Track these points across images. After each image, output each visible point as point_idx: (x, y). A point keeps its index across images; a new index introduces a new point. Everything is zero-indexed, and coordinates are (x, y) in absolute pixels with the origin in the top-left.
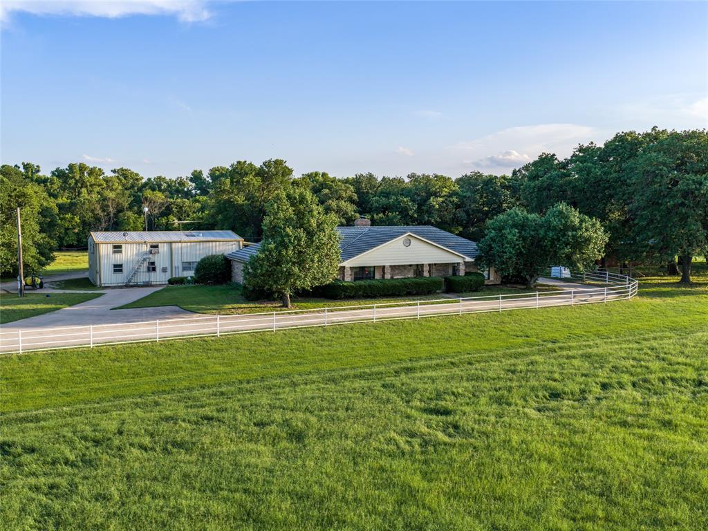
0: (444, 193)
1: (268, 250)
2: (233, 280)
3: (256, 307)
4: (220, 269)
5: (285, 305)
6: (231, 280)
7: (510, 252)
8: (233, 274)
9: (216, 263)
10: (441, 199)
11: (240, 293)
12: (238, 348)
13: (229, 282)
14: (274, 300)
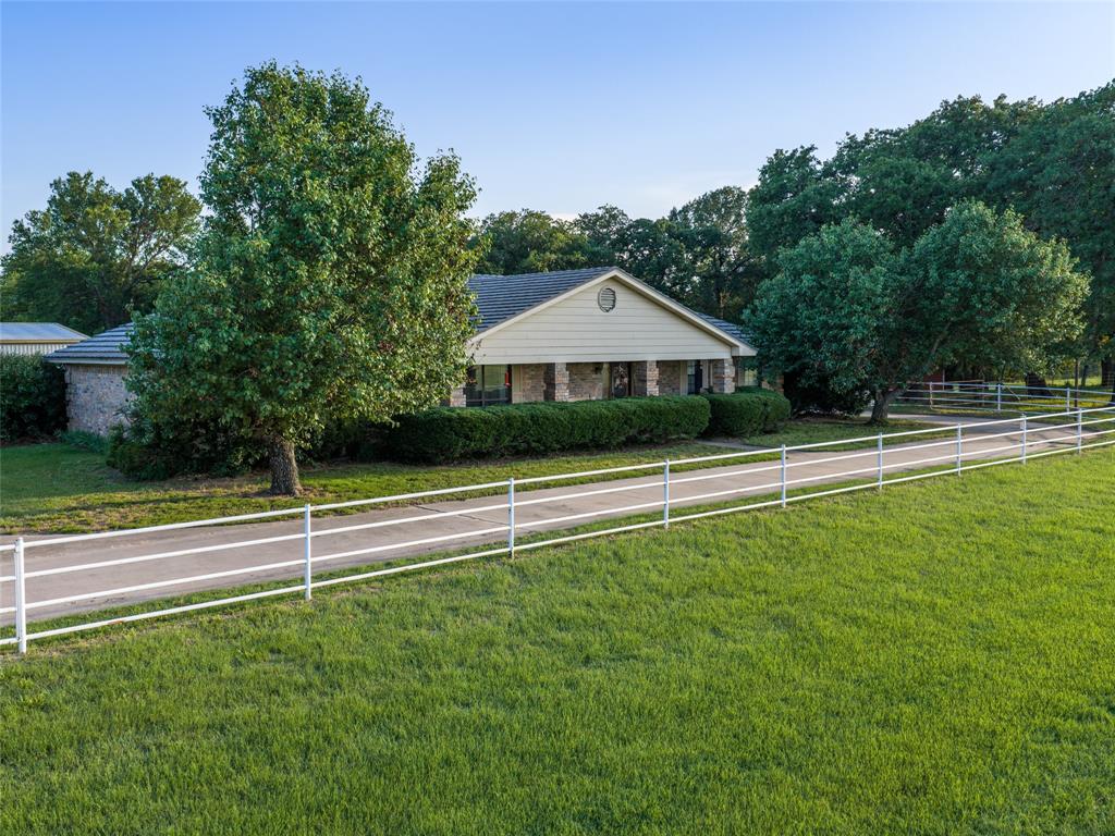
0: (556, 245)
1: (242, 260)
2: (73, 427)
3: (175, 500)
4: (27, 395)
5: (282, 488)
6: (64, 428)
7: (865, 326)
8: (72, 411)
9: (13, 378)
10: (553, 256)
11: (100, 460)
12: (150, 725)
13: (58, 433)
14: (232, 473)
